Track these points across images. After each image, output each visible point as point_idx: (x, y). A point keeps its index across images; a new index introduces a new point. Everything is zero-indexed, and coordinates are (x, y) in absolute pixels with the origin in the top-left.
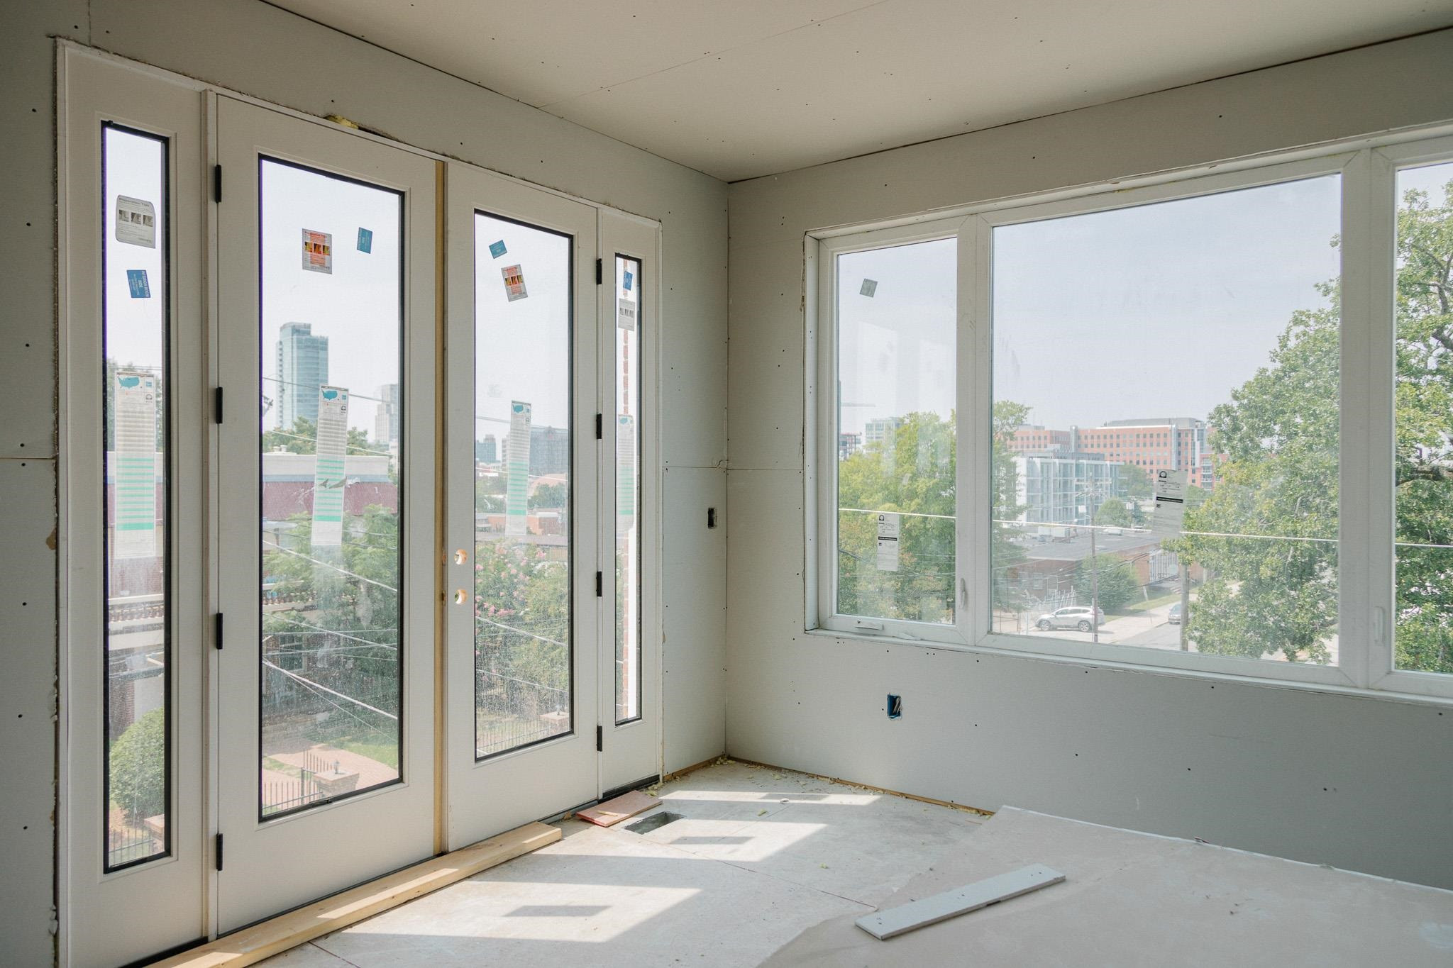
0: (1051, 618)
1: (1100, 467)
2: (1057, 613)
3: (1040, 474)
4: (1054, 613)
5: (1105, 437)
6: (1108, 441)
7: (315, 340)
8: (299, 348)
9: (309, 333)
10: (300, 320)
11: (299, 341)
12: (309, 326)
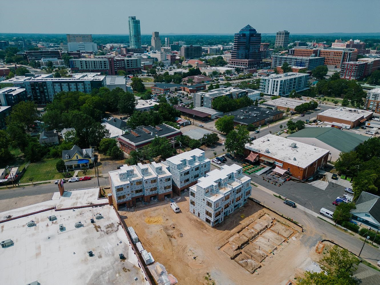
7: (137, 21)
8: (133, 23)
9: (135, 19)
10: (133, 16)
11: (133, 21)
12: (135, 17)
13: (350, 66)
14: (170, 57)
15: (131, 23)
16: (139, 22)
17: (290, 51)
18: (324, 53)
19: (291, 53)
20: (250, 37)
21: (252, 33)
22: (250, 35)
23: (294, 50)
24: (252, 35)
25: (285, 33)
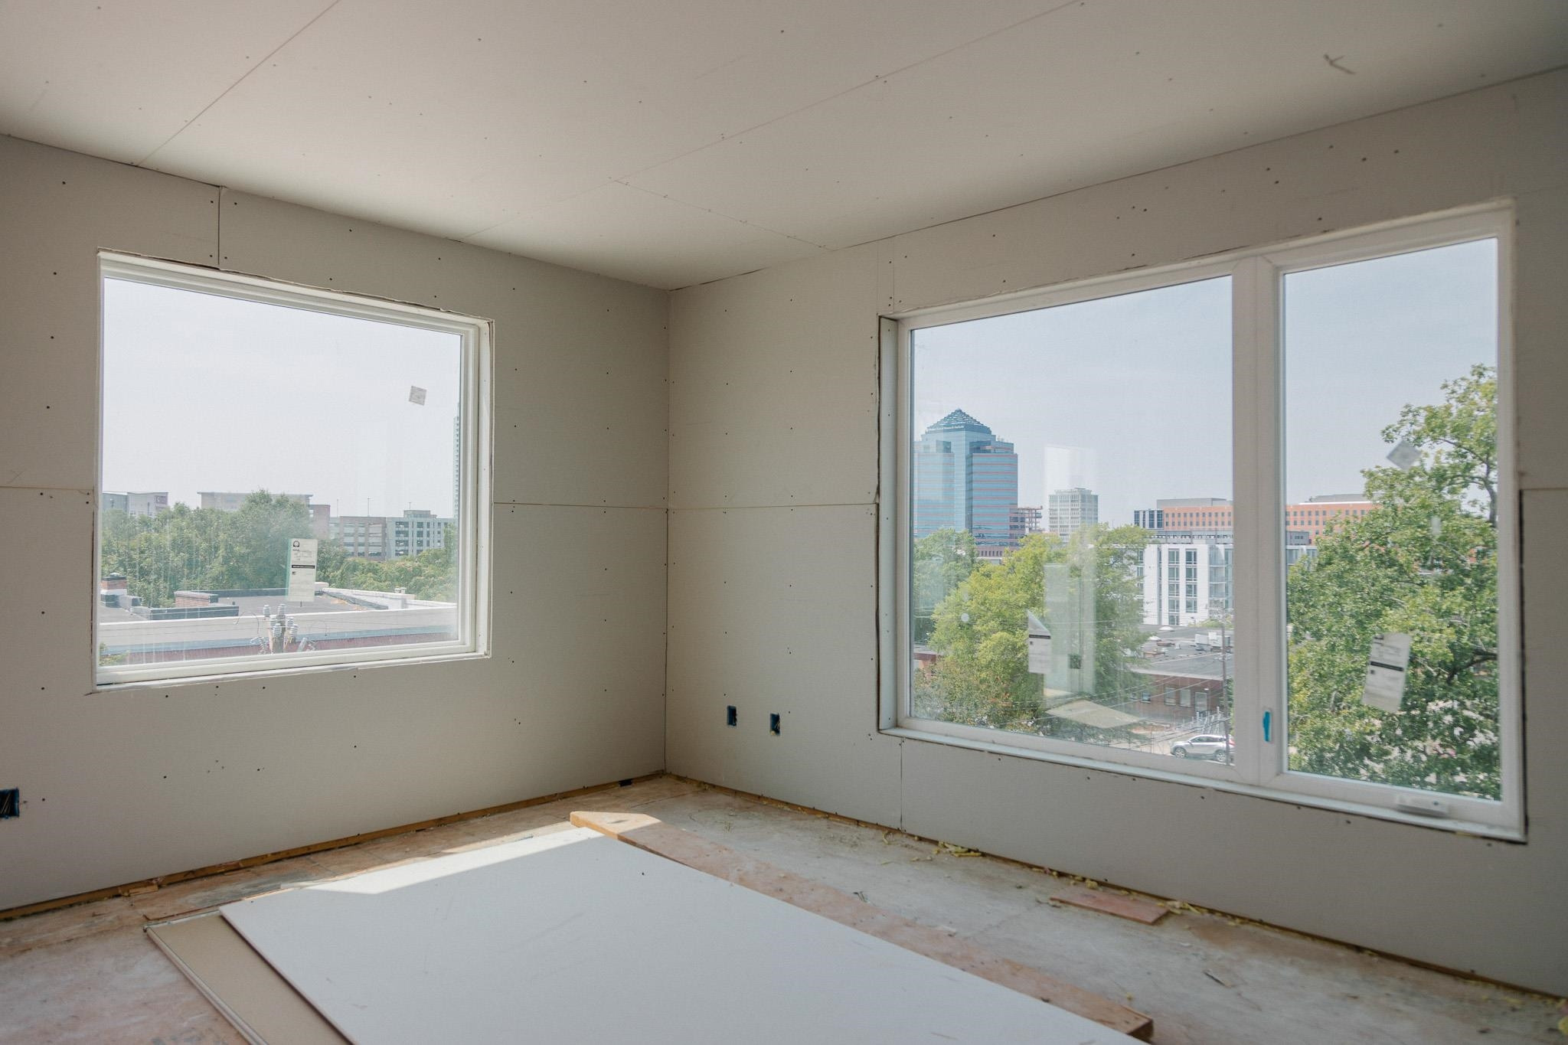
0: (1187, 745)
1: (1294, 551)
2: (1194, 740)
3: (1224, 562)
4: (1189, 740)
5: (1310, 513)
6: (1313, 517)
17: (1144, 515)
18: (1299, 517)
19: (1147, 527)
20: (972, 456)
21: (976, 440)
22: (968, 447)
23: (1160, 513)
24: (977, 448)
25: (1080, 498)
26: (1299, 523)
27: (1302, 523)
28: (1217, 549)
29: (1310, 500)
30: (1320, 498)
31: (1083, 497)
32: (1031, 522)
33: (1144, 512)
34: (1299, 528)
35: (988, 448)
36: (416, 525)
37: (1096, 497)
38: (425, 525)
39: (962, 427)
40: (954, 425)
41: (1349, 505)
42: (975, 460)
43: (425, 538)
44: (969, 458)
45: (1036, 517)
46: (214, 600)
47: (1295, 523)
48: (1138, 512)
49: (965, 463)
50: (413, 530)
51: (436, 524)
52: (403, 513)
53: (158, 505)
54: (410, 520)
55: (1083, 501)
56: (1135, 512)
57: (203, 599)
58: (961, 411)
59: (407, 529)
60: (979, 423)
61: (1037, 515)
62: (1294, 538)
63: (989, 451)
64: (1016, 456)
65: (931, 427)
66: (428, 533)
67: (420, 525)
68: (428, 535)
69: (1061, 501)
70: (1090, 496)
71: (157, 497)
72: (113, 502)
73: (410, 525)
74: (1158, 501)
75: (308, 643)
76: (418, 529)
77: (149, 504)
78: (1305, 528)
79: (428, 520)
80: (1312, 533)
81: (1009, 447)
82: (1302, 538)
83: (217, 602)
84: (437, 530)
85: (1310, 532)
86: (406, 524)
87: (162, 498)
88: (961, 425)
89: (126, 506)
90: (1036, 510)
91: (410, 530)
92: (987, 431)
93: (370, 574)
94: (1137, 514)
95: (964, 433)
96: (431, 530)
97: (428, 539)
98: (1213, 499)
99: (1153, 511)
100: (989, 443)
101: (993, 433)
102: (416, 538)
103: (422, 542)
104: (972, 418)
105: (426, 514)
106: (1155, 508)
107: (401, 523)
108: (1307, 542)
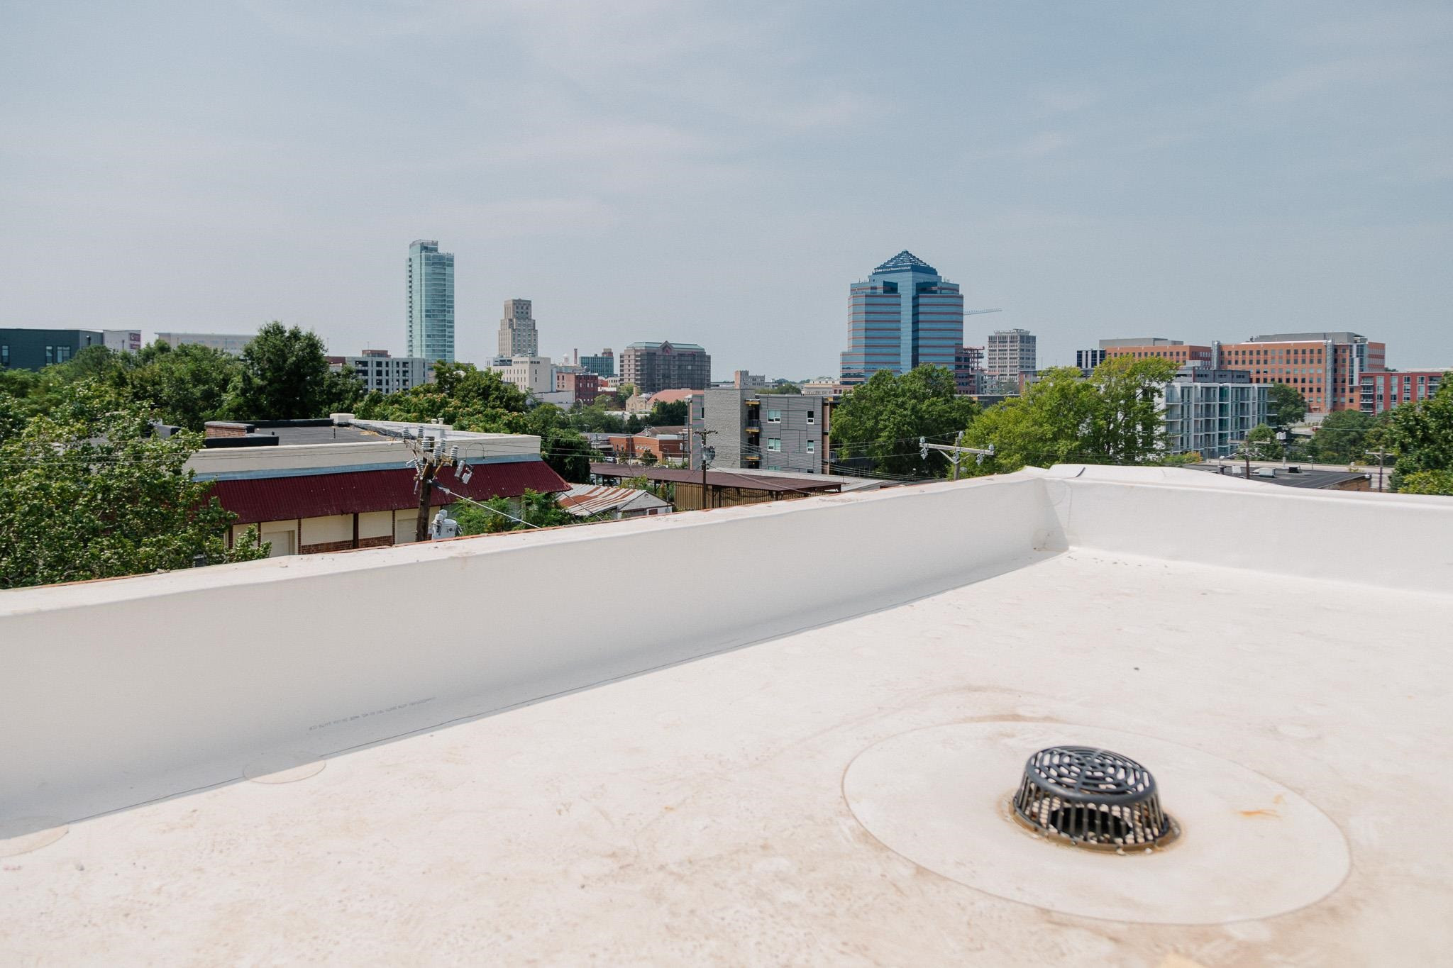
1: (1246, 389)
3: (1180, 400)
5: (1251, 353)
6: (1255, 357)
7: (442, 257)
8: (427, 264)
9: (436, 250)
10: (428, 238)
11: (427, 258)
12: (436, 244)
13: (1400, 385)
14: (573, 383)
15: (416, 266)
16: (452, 260)
17: (1087, 355)
18: (1240, 356)
19: (1090, 366)
20: (918, 297)
21: (922, 281)
22: (915, 288)
23: (1103, 354)
24: (923, 289)
25: (1019, 339)
26: (1240, 362)
27: (1244, 362)
28: (1173, 387)
29: (1251, 340)
30: (1262, 338)
31: (1022, 337)
32: (973, 362)
33: (1087, 352)
34: (1240, 367)
35: (934, 288)
36: (375, 364)
37: (1034, 338)
38: (384, 365)
39: (909, 268)
40: (900, 266)
41: (1290, 344)
42: (921, 301)
43: (384, 378)
44: (915, 298)
45: (978, 358)
46: (250, 430)
47: (1236, 362)
48: (1081, 352)
49: (911, 304)
50: (372, 369)
51: (395, 364)
52: (361, 353)
53: (133, 342)
54: (369, 359)
55: (1022, 341)
56: (1078, 352)
57: (241, 429)
58: (907, 252)
59: (366, 368)
60: (925, 264)
61: (979, 355)
62: (1235, 376)
63: (935, 292)
64: (962, 297)
65: (878, 268)
66: (387, 372)
67: (379, 364)
68: (387, 375)
69: (999, 342)
70: (1029, 337)
71: (131, 334)
72: (89, 339)
73: (370, 364)
74: (1100, 341)
75: (465, 466)
76: (378, 368)
77: (123, 342)
78: (1247, 367)
79: (387, 359)
80: (1253, 372)
81: (955, 288)
82: (1243, 377)
83: (253, 432)
84: (396, 369)
85: (1252, 371)
86: (365, 364)
87: (135, 336)
88: (907, 266)
89: (102, 342)
90: (978, 350)
91: (369, 368)
92: (933, 272)
93: (396, 406)
94: (1079, 354)
95: (910, 274)
96: (390, 369)
97: (387, 377)
98: (1155, 339)
99: (1096, 351)
100: (935, 284)
101: (938, 275)
102: (376, 377)
103: (381, 381)
104: (918, 259)
105: (383, 354)
106: (1097, 348)
107: (360, 362)
108: (1248, 381)
